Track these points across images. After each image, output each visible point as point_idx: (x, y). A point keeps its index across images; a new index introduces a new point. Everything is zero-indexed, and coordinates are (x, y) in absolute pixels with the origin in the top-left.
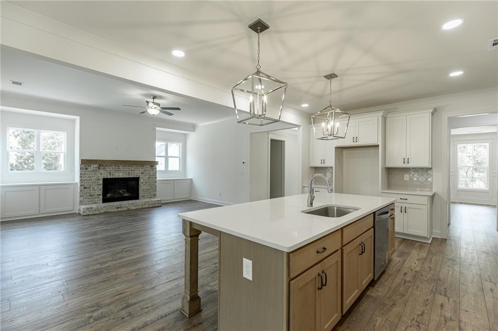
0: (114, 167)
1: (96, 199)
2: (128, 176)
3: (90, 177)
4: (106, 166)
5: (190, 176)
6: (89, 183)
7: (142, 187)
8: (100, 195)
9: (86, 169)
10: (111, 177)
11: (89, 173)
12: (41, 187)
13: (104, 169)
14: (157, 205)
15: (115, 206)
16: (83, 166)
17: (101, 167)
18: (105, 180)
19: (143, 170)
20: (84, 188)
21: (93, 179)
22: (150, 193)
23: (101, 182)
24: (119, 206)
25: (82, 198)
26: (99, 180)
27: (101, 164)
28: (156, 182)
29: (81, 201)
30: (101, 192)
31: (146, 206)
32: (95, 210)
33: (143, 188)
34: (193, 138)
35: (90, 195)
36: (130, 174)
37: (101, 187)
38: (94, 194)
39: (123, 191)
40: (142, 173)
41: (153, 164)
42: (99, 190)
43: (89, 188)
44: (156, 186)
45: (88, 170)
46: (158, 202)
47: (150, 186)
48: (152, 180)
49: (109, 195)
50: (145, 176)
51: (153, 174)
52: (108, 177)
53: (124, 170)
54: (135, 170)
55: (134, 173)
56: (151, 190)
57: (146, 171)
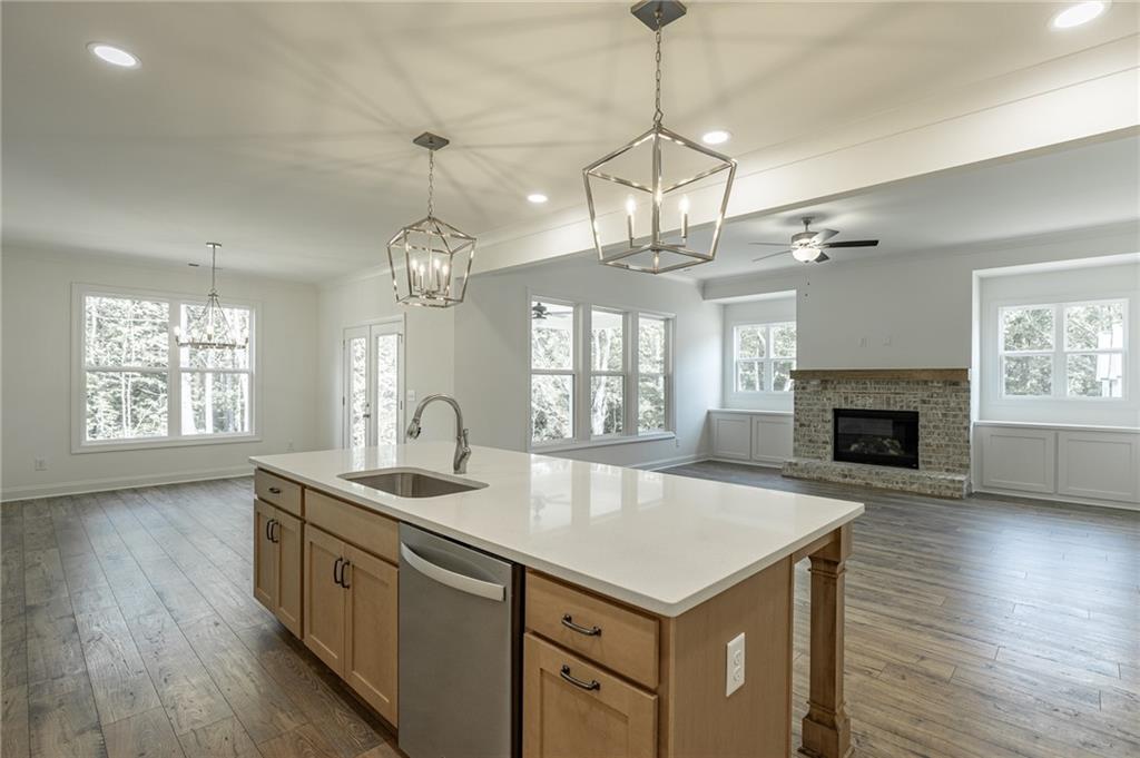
0: (853, 385)
1: (821, 450)
2: (885, 408)
3: (811, 404)
4: (839, 383)
6: (808, 416)
7: (927, 439)
8: (827, 443)
9: (804, 388)
10: (849, 407)
11: (808, 396)
12: (754, 417)
13: (835, 388)
15: (839, 470)
16: (798, 382)
17: (828, 386)
18: (837, 412)
19: (926, 394)
20: (800, 426)
21: (814, 408)
22: (948, 457)
23: (830, 416)
24: (846, 473)
25: (797, 443)
26: (824, 411)
27: (827, 378)
28: (967, 429)
29: (795, 450)
30: (830, 438)
33: (927, 441)
35: (810, 441)
36: (892, 402)
37: (830, 426)
38: (816, 438)
40: (924, 402)
41: (956, 380)
42: (826, 432)
43: (809, 426)
44: (968, 441)
45: (808, 391)
46: (950, 485)
47: (947, 438)
48: (953, 422)
49: (854, 447)
50: (932, 409)
51: (959, 404)
52: (842, 408)
53: (877, 391)
54: (903, 394)
55: (902, 401)
56: (951, 449)
57: (935, 395)
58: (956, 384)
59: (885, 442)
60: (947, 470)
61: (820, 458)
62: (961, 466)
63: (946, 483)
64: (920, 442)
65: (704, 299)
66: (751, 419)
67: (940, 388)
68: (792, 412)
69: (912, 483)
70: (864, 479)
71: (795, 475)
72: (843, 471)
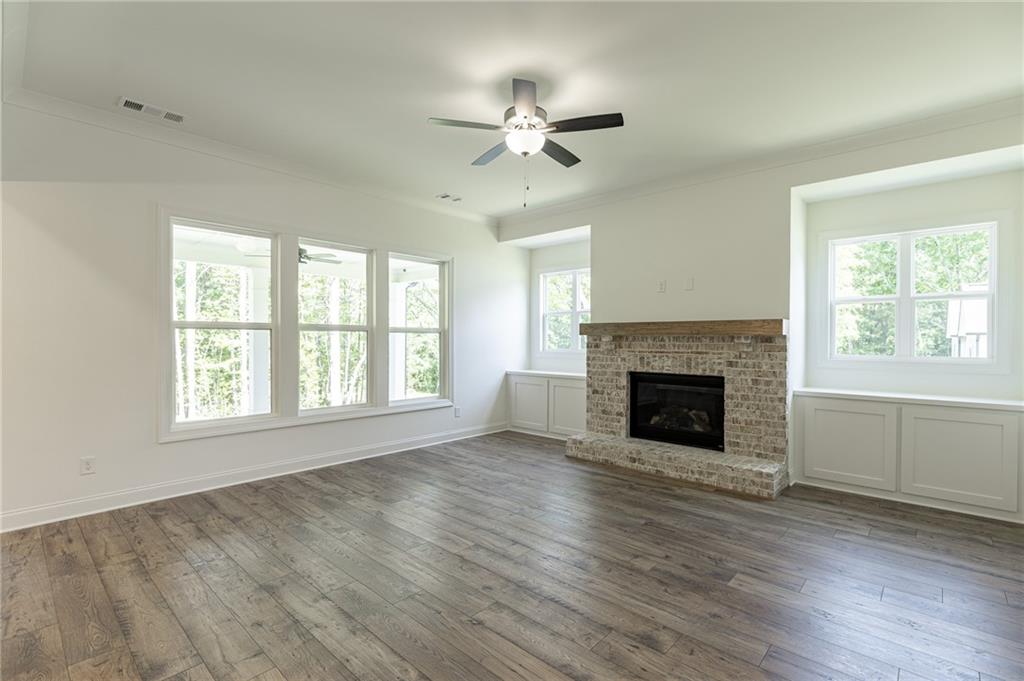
0: (650, 342)
1: (615, 424)
2: (685, 371)
3: (604, 366)
4: (634, 339)
6: (602, 380)
7: (733, 413)
8: (620, 414)
9: (597, 346)
10: (645, 370)
11: (602, 356)
12: (551, 381)
13: (630, 346)
15: (627, 452)
16: (591, 339)
17: (624, 343)
18: (632, 376)
19: (732, 353)
20: (593, 393)
21: (608, 371)
22: (760, 438)
23: (624, 381)
26: (618, 374)
27: (620, 334)
28: (783, 400)
29: (588, 422)
30: (623, 408)
32: (587, 450)
35: (604, 412)
36: (693, 364)
37: (624, 394)
38: (610, 408)
40: (730, 364)
42: (620, 400)
43: (602, 393)
44: (784, 418)
45: (601, 349)
46: (757, 480)
47: (758, 412)
48: (766, 392)
49: (655, 419)
50: (740, 374)
51: (773, 367)
52: (638, 371)
53: (676, 350)
54: (706, 353)
55: (705, 363)
56: (762, 427)
57: (744, 356)
58: (769, 339)
59: (691, 414)
60: (759, 455)
61: (614, 433)
62: (775, 450)
63: (751, 476)
64: (727, 416)
65: (499, 241)
66: (548, 382)
67: (749, 345)
68: (585, 375)
69: (710, 474)
70: (654, 465)
71: (579, 456)
72: (631, 453)
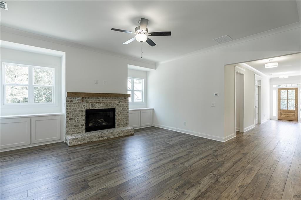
0: (94, 99)
1: (80, 129)
2: (106, 108)
3: (75, 109)
4: (88, 98)
5: (151, 107)
6: (74, 114)
7: (118, 117)
8: (83, 125)
9: (72, 101)
10: (93, 108)
11: (74, 105)
12: (32, 118)
13: (87, 101)
14: (131, 133)
15: (97, 136)
16: (69, 98)
17: (84, 100)
18: (87, 111)
19: (118, 102)
20: (70, 120)
21: (77, 110)
22: (124, 122)
23: (84, 113)
24: (100, 136)
25: (68, 128)
26: (82, 111)
27: (85, 96)
28: (128, 112)
29: (67, 132)
30: (84, 123)
31: (122, 135)
32: (80, 141)
33: (118, 118)
34: (154, 75)
35: (75, 126)
36: (108, 105)
37: (84, 118)
38: (78, 124)
39: (101, 121)
40: (117, 105)
41: (126, 97)
42: (82, 120)
43: (74, 119)
44: (128, 116)
45: (73, 102)
46: (131, 131)
47: (123, 116)
48: (125, 111)
49: (90, 124)
50: (119, 107)
51: (126, 105)
52: (90, 109)
53: (103, 102)
54: (112, 102)
55: (111, 105)
56: (124, 119)
57: (120, 102)
58: (126, 99)
59: (99, 121)
60: (124, 126)
61: (80, 133)
68: (65, 113)
71: (76, 144)
72: (99, 135)
